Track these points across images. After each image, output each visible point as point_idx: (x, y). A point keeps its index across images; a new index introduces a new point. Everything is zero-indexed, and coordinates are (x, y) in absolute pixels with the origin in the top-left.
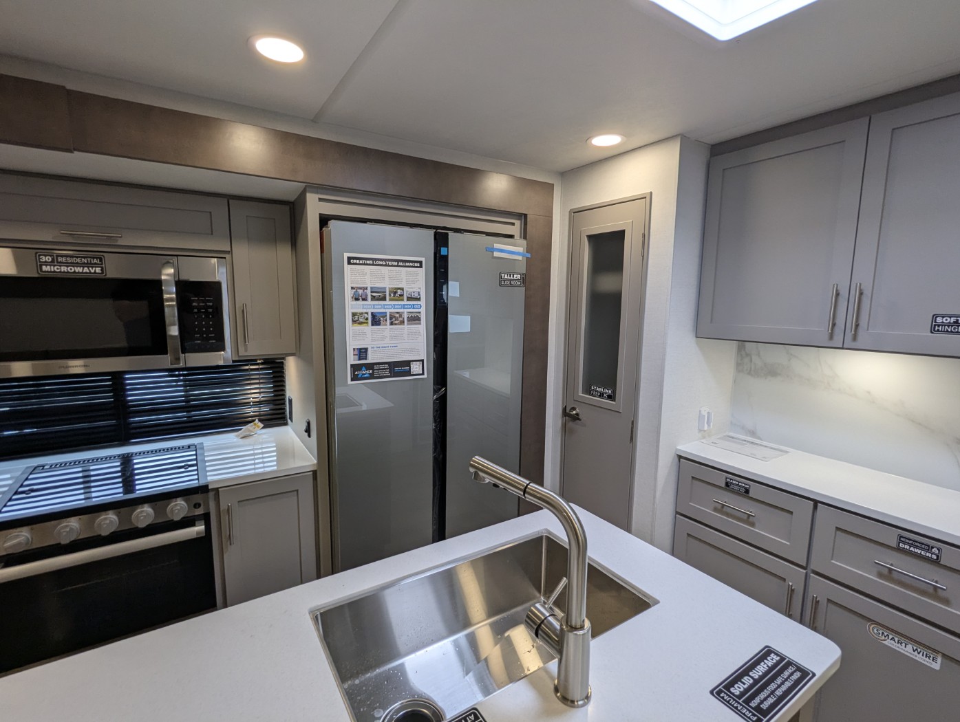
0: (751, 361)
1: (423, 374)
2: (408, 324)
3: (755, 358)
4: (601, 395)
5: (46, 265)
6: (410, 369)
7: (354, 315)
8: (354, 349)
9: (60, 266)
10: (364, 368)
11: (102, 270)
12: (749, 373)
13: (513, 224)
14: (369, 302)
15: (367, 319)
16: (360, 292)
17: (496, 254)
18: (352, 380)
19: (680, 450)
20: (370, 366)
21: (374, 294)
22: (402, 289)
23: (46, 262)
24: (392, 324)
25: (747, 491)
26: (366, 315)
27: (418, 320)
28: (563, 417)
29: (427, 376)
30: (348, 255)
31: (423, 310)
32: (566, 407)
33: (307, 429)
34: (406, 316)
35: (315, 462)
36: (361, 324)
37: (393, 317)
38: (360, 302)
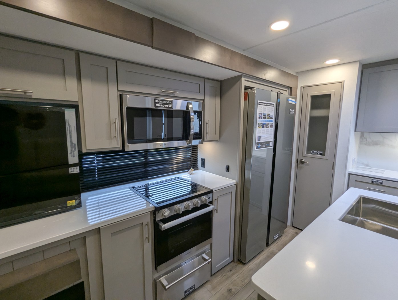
0: (366, 140)
1: (272, 146)
2: (270, 128)
3: (368, 139)
4: (317, 154)
5: (157, 104)
6: (269, 144)
7: (259, 124)
8: (258, 137)
9: (161, 104)
11: (172, 106)
13: (286, 91)
14: (262, 119)
16: (261, 115)
17: (290, 102)
18: (256, 149)
19: (350, 172)
20: (261, 143)
21: (264, 116)
22: (269, 114)
23: (157, 103)
24: (267, 127)
25: (382, 183)
26: (261, 124)
27: (272, 126)
28: (296, 163)
29: (273, 147)
30: (259, 101)
31: (273, 122)
32: (298, 159)
33: (228, 169)
34: (270, 124)
35: (236, 181)
36: (260, 127)
37: (267, 125)
38: (260, 119)
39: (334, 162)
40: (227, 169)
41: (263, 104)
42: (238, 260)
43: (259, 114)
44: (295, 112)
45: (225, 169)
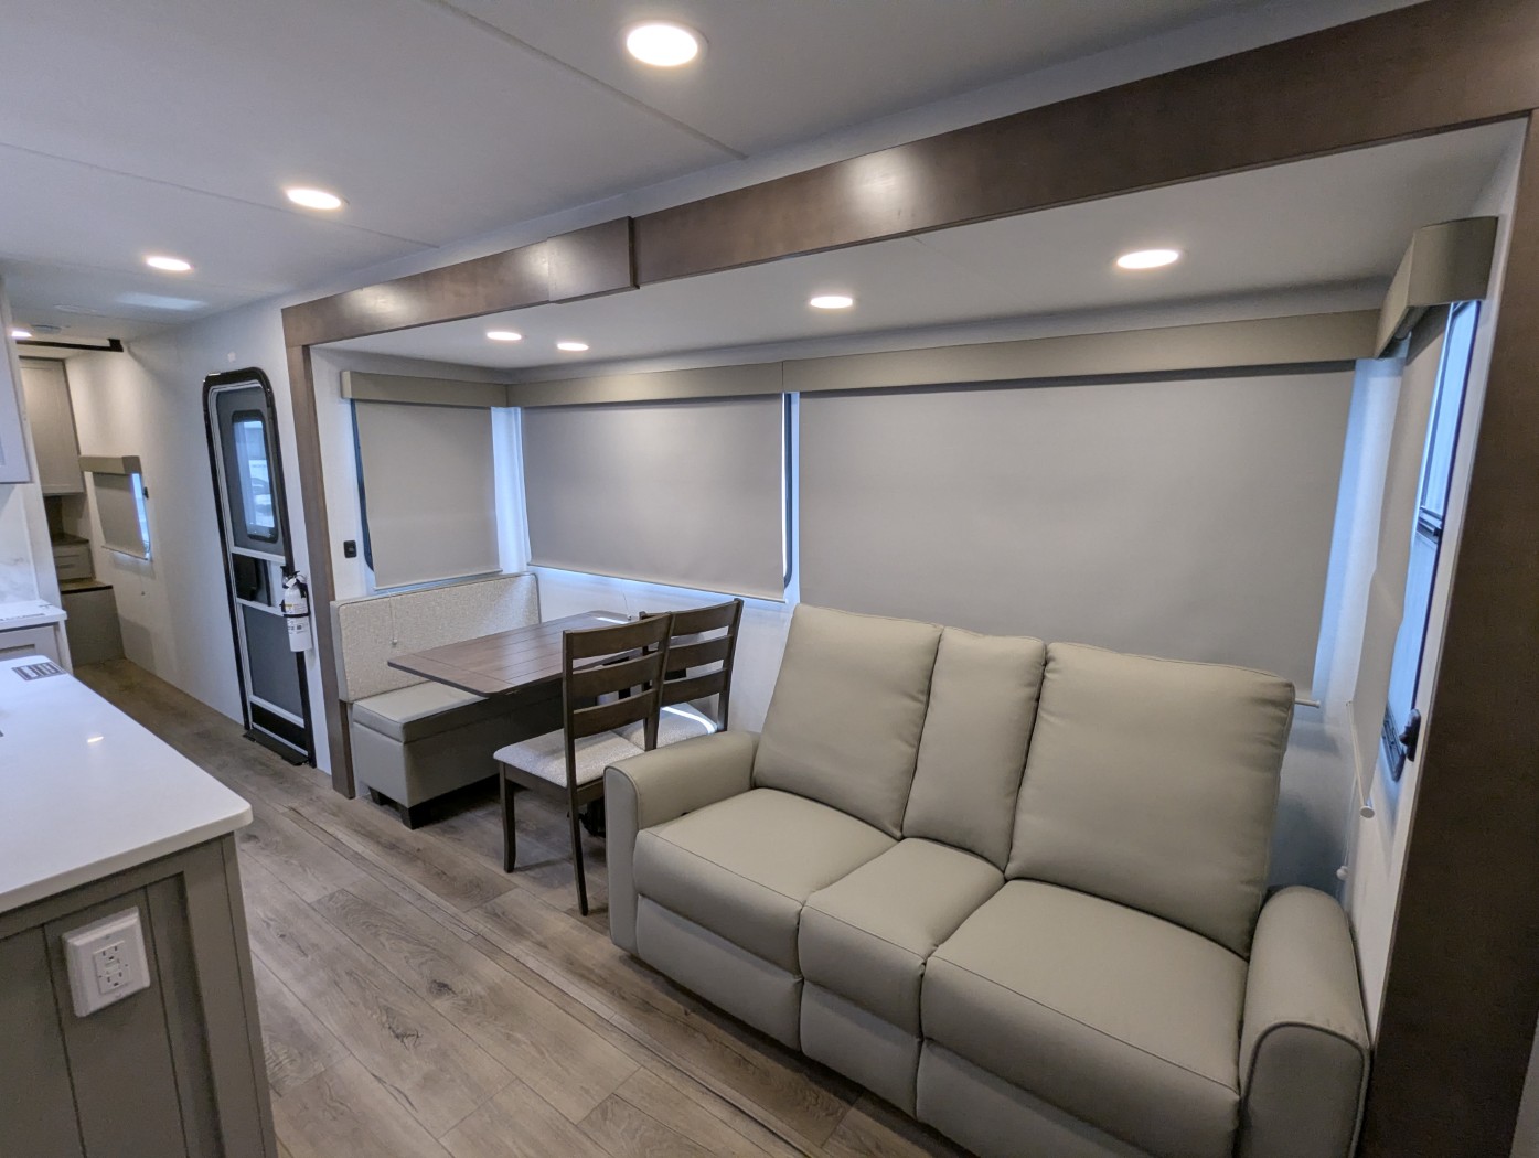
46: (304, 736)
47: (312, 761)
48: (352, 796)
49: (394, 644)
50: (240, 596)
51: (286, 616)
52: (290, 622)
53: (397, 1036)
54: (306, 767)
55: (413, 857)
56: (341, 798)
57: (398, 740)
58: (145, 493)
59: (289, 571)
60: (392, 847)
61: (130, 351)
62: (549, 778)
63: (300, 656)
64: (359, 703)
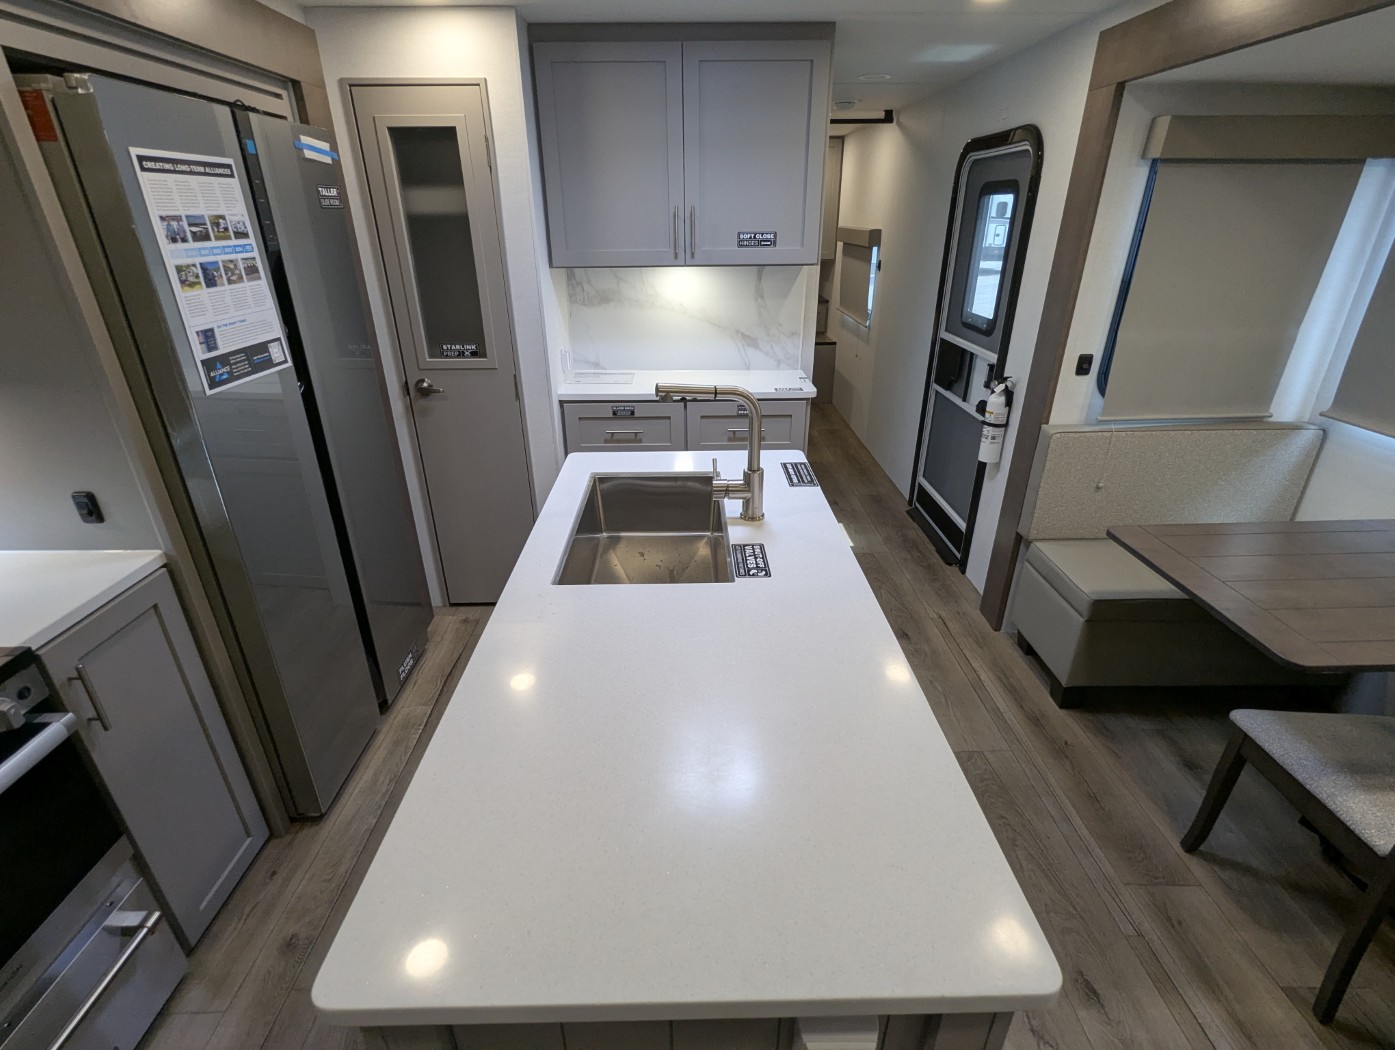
0: (583, 290)
1: (286, 361)
2: (248, 280)
3: (586, 286)
4: (461, 354)
6: (270, 355)
7: (179, 269)
8: (197, 332)
10: (219, 366)
12: (583, 304)
13: (278, 96)
14: (192, 245)
15: (197, 277)
16: (174, 224)
17: (309, 154)
18: (211, 388)
19: (562, 395)
20: (224, 359)
21: (194, 229)
22: (224, 218)
24: (230, 282)
25: (633, 413)
26: (194, 269)
27: (257, 271)
28: (405, 397)
29: (290, 364)
30: (135, 151)
31: (256, 254)
32: (406, 382)
33: (90, 509)
34: (241, 266)
35: (159, 552)
36: (192, 285)
37: (227, 269)
38: (180, 246)
39: (515, 376)
40: (85, 512)
41: (168, 166)
42: (292, 820)
43: (162, 218)
44: (343, 196)
45: (73, 513)
46: (963, 540)
47: (962, 565)
48: (997, 628)
49: (1098, 488)
50: (937, 382)
51: (984, 423)
52: (987, 430)
53: (1033, 1031)
54: (955, 569)
55: (1061, 751)
56: (984, 624)
57: (1080, 614)
58: (879, 266)
59: (997, 373)
60: (1036, 721)
61: (899, 124)
62: (1344, 817)
63: (982, 466)
64: (1039, 544)
